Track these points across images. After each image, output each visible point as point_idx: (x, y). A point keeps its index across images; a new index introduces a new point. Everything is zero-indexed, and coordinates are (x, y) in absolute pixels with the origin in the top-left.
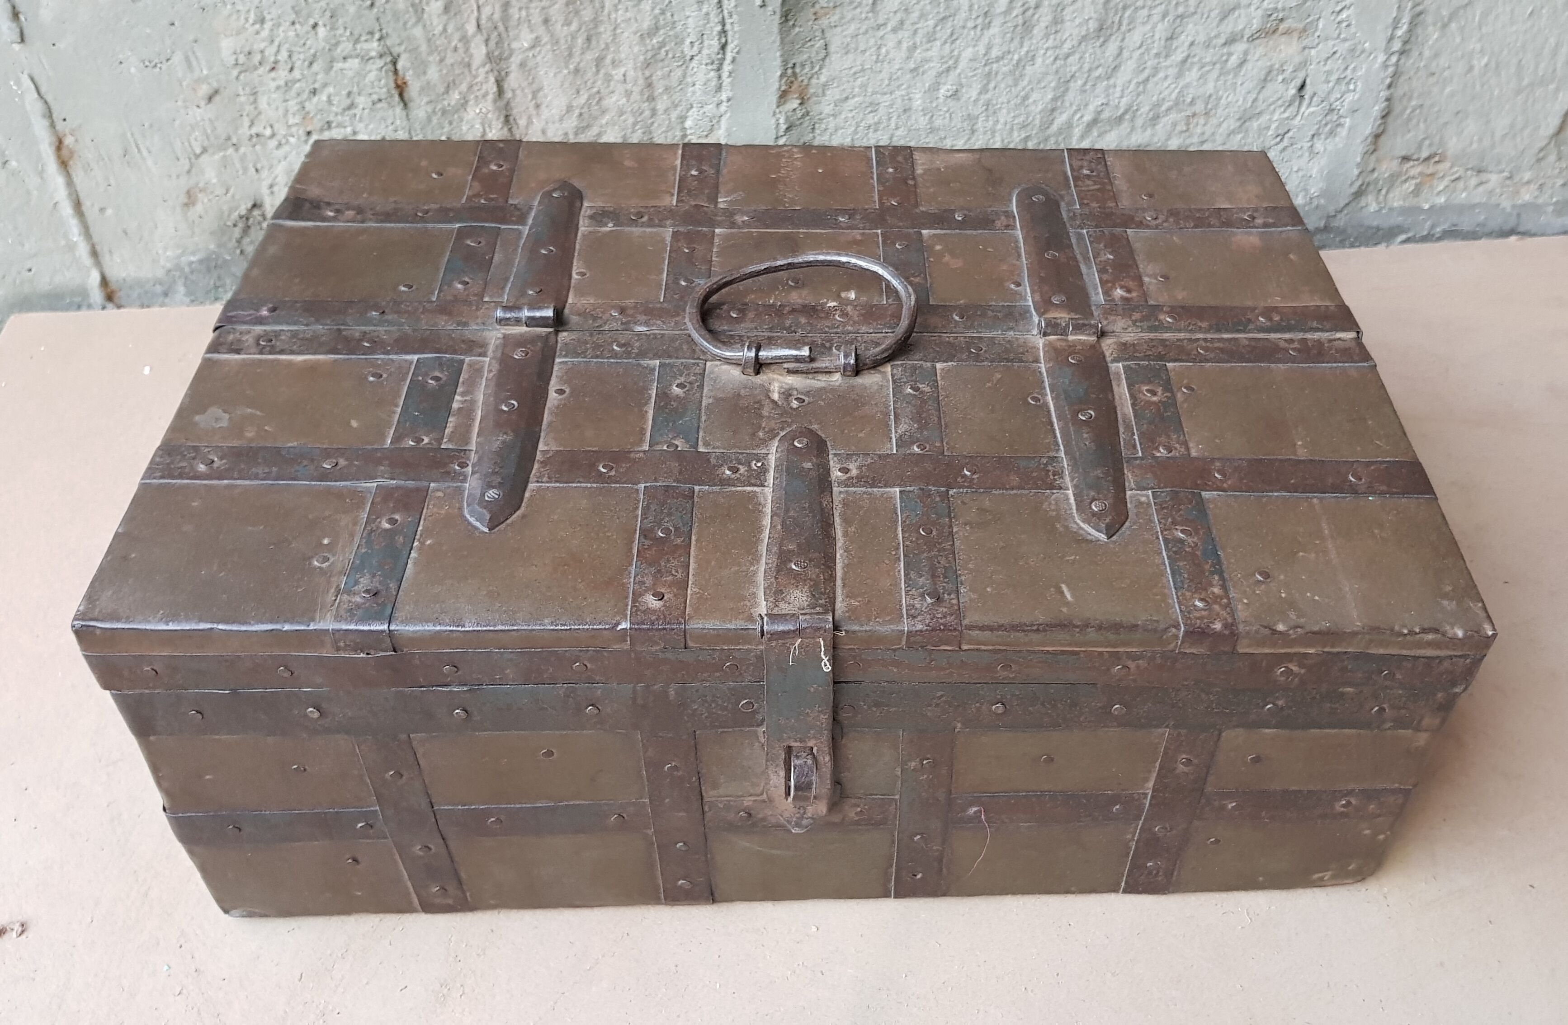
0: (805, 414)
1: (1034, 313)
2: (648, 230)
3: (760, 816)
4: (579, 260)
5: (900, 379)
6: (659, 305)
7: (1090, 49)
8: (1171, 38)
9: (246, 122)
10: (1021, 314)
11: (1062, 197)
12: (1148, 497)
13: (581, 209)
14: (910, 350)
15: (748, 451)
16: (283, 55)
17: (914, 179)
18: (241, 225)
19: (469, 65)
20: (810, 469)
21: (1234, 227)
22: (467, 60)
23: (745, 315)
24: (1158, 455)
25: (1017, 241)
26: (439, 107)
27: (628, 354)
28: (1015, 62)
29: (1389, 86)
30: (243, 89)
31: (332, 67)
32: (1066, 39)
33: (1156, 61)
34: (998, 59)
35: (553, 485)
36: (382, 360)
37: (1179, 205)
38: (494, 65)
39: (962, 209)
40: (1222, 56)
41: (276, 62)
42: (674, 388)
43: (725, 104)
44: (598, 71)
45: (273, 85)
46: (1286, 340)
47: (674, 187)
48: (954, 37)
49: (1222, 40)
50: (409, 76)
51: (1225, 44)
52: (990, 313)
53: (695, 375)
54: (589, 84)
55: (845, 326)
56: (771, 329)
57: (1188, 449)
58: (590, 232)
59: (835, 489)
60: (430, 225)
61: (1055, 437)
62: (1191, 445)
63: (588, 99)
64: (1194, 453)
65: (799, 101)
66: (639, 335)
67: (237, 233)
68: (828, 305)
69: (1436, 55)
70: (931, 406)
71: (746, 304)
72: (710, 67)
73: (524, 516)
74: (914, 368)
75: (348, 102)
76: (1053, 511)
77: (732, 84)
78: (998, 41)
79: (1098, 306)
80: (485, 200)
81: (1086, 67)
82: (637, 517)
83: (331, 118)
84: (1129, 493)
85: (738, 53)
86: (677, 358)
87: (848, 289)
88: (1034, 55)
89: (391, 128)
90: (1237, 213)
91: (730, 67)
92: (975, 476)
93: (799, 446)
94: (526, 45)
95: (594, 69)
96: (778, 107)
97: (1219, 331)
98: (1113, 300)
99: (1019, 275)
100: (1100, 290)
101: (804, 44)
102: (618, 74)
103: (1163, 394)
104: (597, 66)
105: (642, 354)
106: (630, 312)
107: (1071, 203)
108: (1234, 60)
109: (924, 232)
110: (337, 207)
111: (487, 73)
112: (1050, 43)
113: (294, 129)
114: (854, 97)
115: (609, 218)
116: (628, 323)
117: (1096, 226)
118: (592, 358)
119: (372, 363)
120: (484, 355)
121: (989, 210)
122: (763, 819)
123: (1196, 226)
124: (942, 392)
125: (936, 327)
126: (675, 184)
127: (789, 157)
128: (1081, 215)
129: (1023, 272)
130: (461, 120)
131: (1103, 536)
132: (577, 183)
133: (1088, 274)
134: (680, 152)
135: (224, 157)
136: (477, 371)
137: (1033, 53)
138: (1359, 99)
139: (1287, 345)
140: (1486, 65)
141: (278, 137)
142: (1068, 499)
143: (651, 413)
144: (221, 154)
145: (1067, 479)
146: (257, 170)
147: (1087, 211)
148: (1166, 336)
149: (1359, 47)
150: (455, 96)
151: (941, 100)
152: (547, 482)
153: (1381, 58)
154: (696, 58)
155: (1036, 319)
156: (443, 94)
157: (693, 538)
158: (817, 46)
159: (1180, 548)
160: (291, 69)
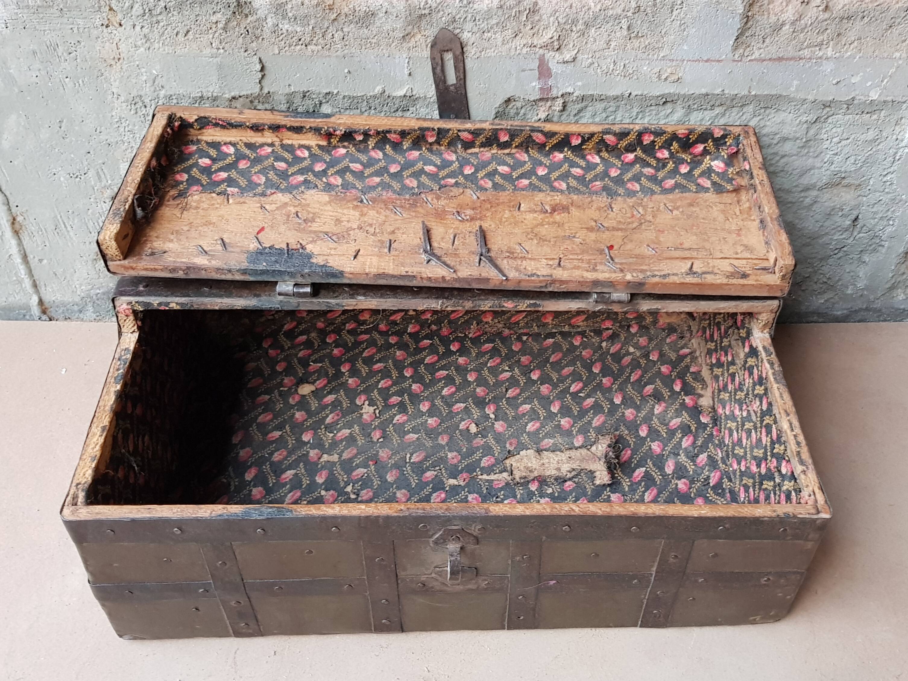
3: (431, 586)
122: (432, 587)
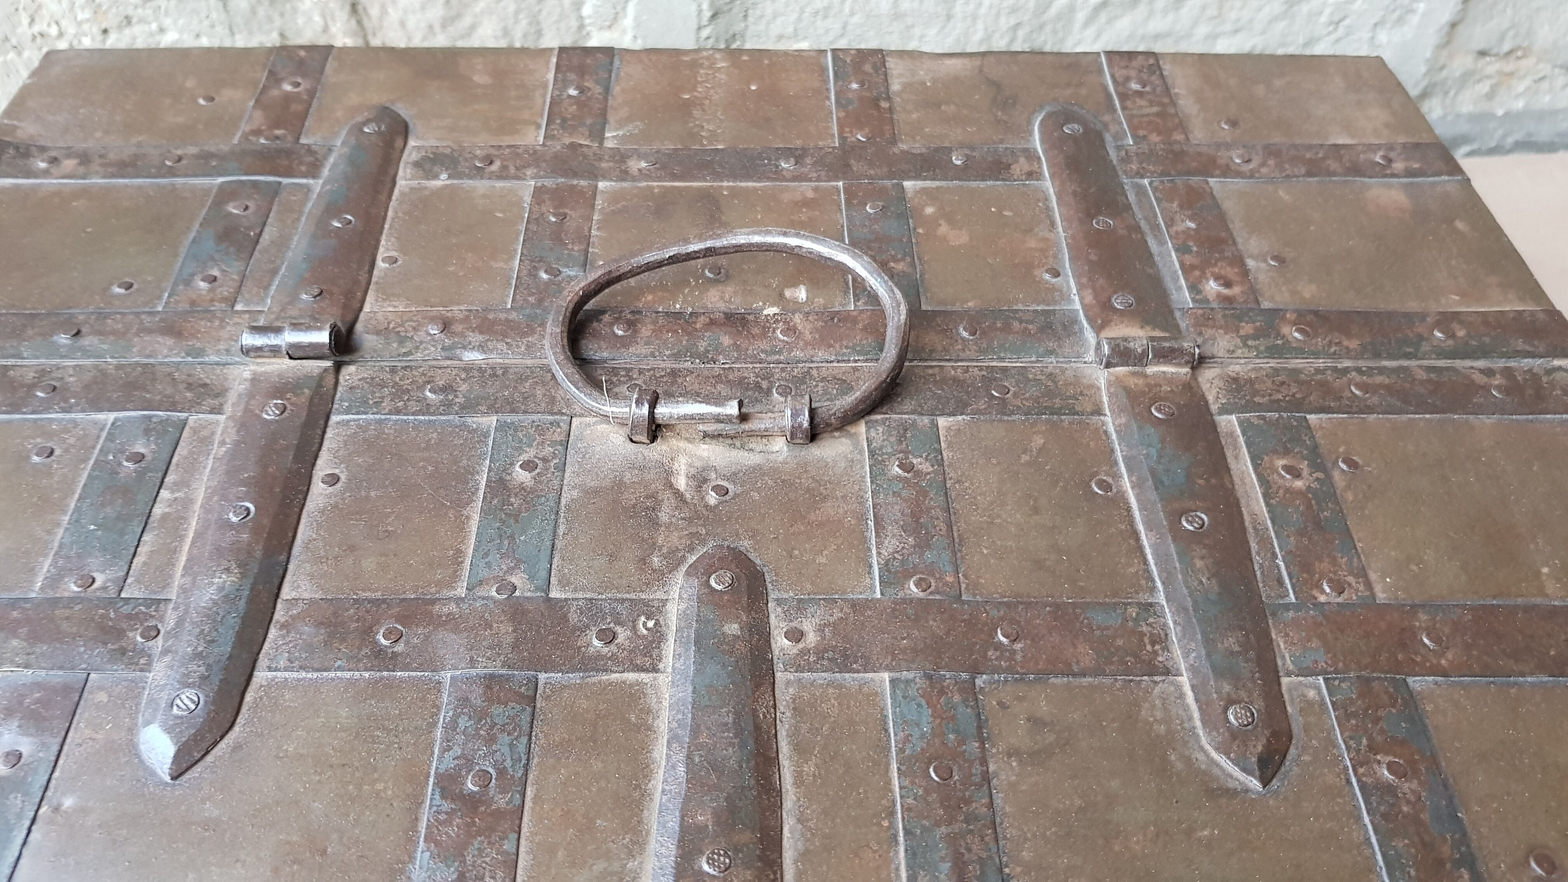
0: (729, 519)
1: (1085, 322)
2: (499, 184)
4: (390, 235)
5: (881, 449)
6: (503, 316)
10: (1065, 327)
11: (1106, 126)
12: (1318, 689)
13: (402, 151)
14: (898, 395)
15: (632, 596)
17: (889, 98)
20: (736, 637)
21: (1364, 176)
23: (636, 332)
24: (1322, 599)
25: (1046, 199)
27: (448, 406)
35: (295, 675)
36: (60, 421)
37: (1277, 139)
39: (961, 146)
42: (518, 468)
46: (1482, 371)
47: (542, 115)
52: (1016, 325)
53: (553, 443)
55: (790, 351)
56: (676, 357)
57: (1369, 585)
58: (412, 189)
59: (778, 675)
60: (180, 181)
61: (1145, 562)
62: (1373, 576)
64: (1381, 596)
66: (468, 369)
68: (765, 312)
70: (934, 500)
71: (639, 312)
73: (237, 747)
74: (904, 428)
76: (1159, 722)
79: (1185, 311)
80: (266, 139)
82: (431, 746)
84: (1285, 681)
86: (525, 412)
87: (795, 285)
90: (1364, 152)
92: (1018, 646)
93: (719, 588)
97: (1377, 355)
98: (1206, 301)
99: (1055, 256)
100: (1182, 281)
103: (1311, 475)
105: (470, 406)
106: (458, 328)
107: (1119, 136)
109: (908, 184)
110: (54, 154)
115: (442, 165)
116: (451, 348)
117: (1163, 174)
118: (390, 413)
119: (40, 429)
120: (217, 410)
121: (1001, 147)
123: (1309, 174)
124: (951, 474)
125: (931, 351)
126: (543, 110)
127: (710, 67)
128: (1137, 154)
129: (1060, 250)
131: (1255, 782)
132: (403, 110)
133: (1160, 254)
134: (554, 60)
136: (205, 441)
139: (1486, 379)
142: (1182, 696)
143: (476, 518)
145: (1177, 651)
147: (1145, 147)
148: (1297, 363)
152: (286, 669)
155: (1090, 336)
157: (530, 793)
159: (1393, 805)
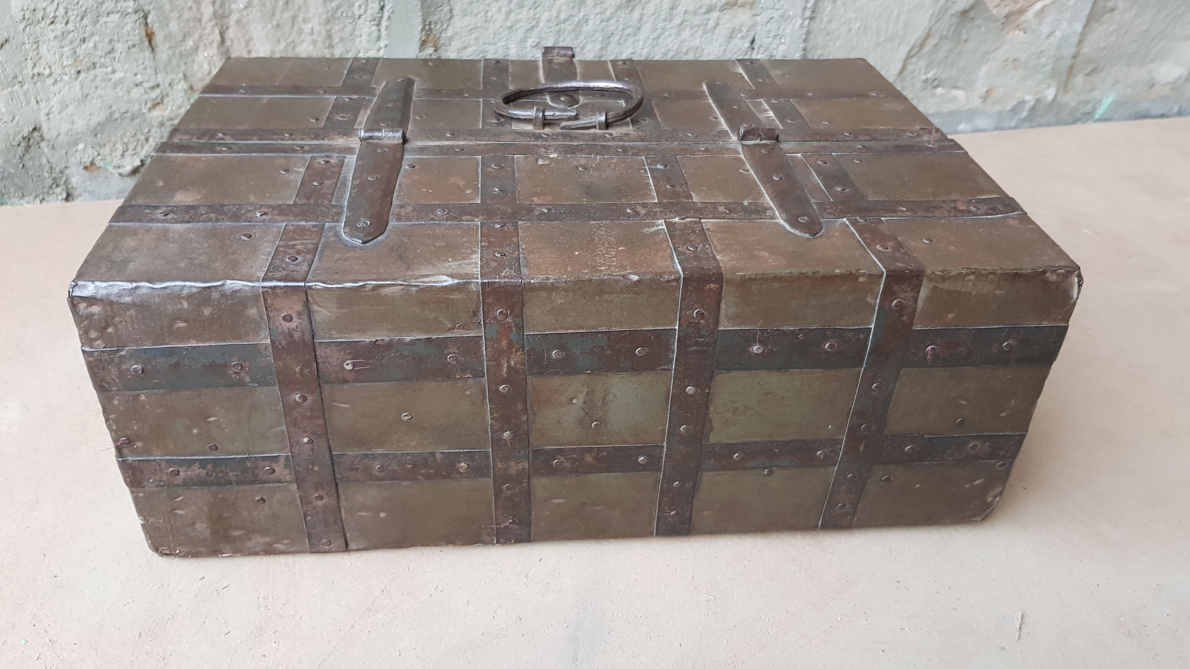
7: (622, 15)
8: (672, 8)
9: (30, 65)
16: (61, 11)
18: (23, 144)
19: (200, 21)
22: (198, 17)
26: (177, 51)
28: (575, 23)
29: (805, 40)
30: (29, 39)
31: (98, 21)
32: (608, 8)
33: (664, 24)
34: (565, 21)
38: (219, 21)
40: (704, 21)
41: (55, 17)
43: (383, 50)
44: (293, 27)
45: (52, 35)
48: (536, 5)
49: (703, 10)
50: (156, 27)
51: (706, 13)
54: (287, 35)
63: (286, 47)
65: (434, 49)
67: (20, 150)
69: (830, 21)
72: (372, 23)
75: (110, 47)
77: (388, 35)
78: (564, 8)
81: (621, 27)
83: (96, 60)
85: (392, 12)
88: (588, 19)
89: (141, 67)
91: (387, 23)
94: (242, 6)
95: (290, 24)
96: (420, 52)
101: (436, 9)
102: (307, 28)
104: (293, 22)
108: (711, 23)
111: (213, 26)
112: (598, 10)
113: (67, 70)
114: (470, 46)
130: (193, 61)
135: (12, 91)
137: (587, 17)
138: (787, 49)
140: (859, 27)
141: (55, 76)
144: (9, 90)
146: (37, 102)
149: (787, 14)
150: (190, 43)
151: (528, 49)
153: (799, 21)
154: (362, 17)
156: (181, 41)
158: (445, 10)
160: (67, 23)
